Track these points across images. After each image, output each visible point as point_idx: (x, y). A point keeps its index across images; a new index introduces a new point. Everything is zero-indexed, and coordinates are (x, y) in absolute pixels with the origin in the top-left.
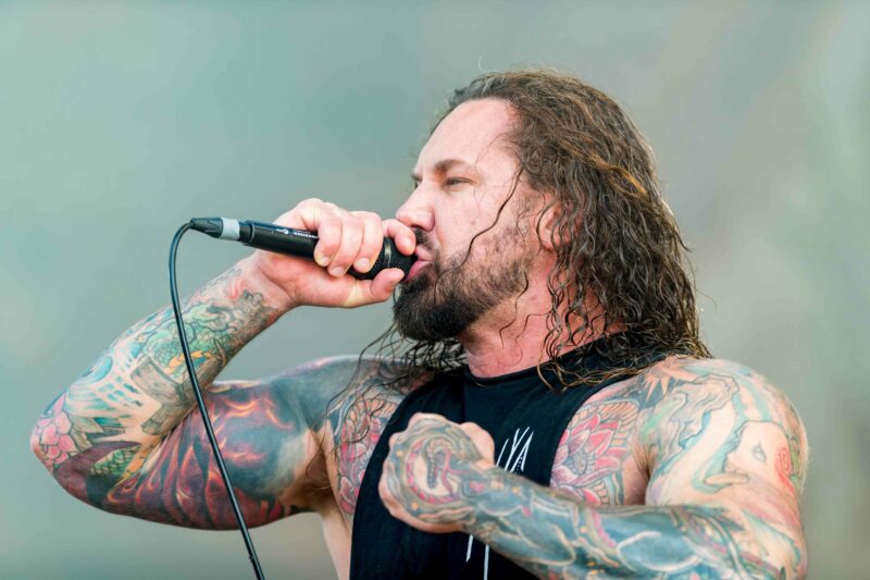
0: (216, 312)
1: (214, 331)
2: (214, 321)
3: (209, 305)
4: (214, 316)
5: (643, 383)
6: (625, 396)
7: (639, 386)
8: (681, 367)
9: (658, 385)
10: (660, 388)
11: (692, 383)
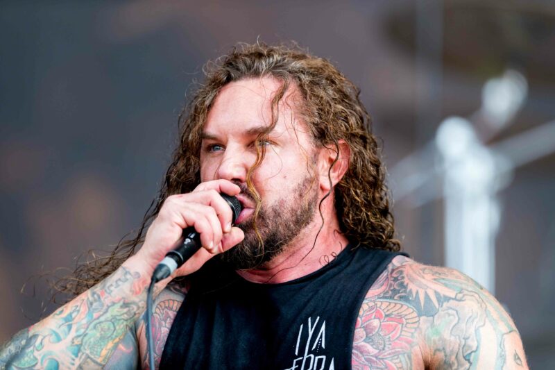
0: (126, 307)
1: (126, 320)
2: (126, 313)
3: (121, 303)
4: (125, 310)
5: (408, 290)
6: (396, 298)
7: (405, 292)
8: (435, 279)
9: (427, 296)
10: (430, 300)
11: (455, 299)
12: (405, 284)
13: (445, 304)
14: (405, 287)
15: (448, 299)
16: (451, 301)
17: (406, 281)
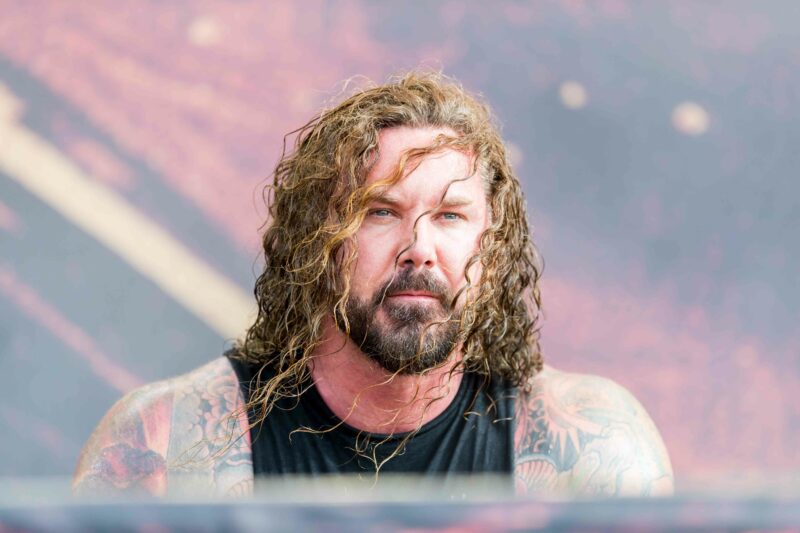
5: (549, 433)
6: (535, 450)
7: (545, 436)
8: (579, 412)
9: (568, 438)
10: (572, 444)
11: (600, 437)
12: (545, 423)
13: (588, 446)
14: (545, 429)
15: (591, 438)
16: (596, 440)
17: (546, 418)
